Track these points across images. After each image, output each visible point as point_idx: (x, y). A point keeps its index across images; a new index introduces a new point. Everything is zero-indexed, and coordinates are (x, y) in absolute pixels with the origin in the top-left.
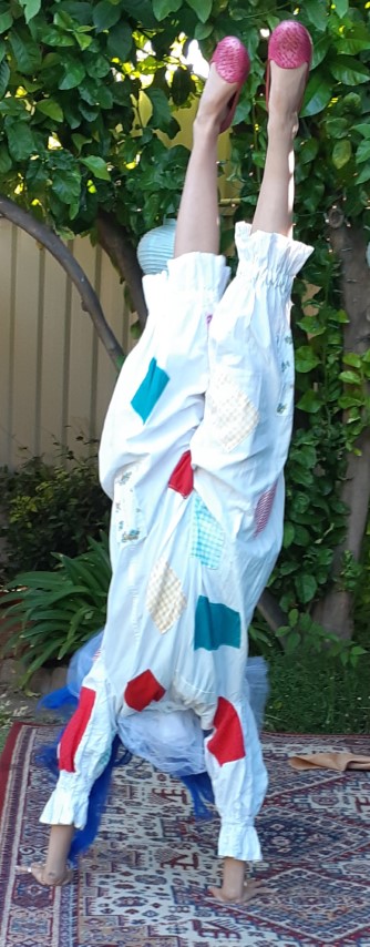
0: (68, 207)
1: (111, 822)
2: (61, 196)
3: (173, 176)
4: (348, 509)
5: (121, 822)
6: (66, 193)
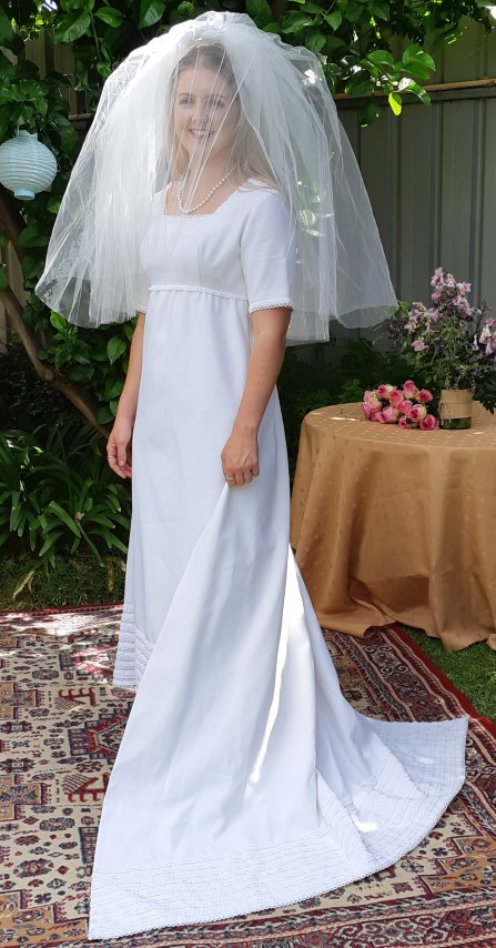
1: (16, 745)
5: (26, 744)
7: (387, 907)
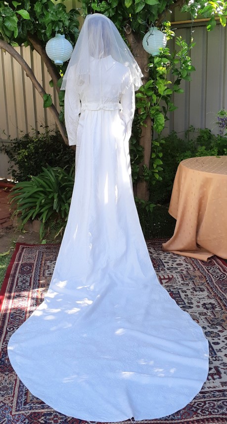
0: (13, 33)
2: (9, 28)
3: (57, 15)
4: (143, 148)
6: (11, 26)
7: (218, 393)
